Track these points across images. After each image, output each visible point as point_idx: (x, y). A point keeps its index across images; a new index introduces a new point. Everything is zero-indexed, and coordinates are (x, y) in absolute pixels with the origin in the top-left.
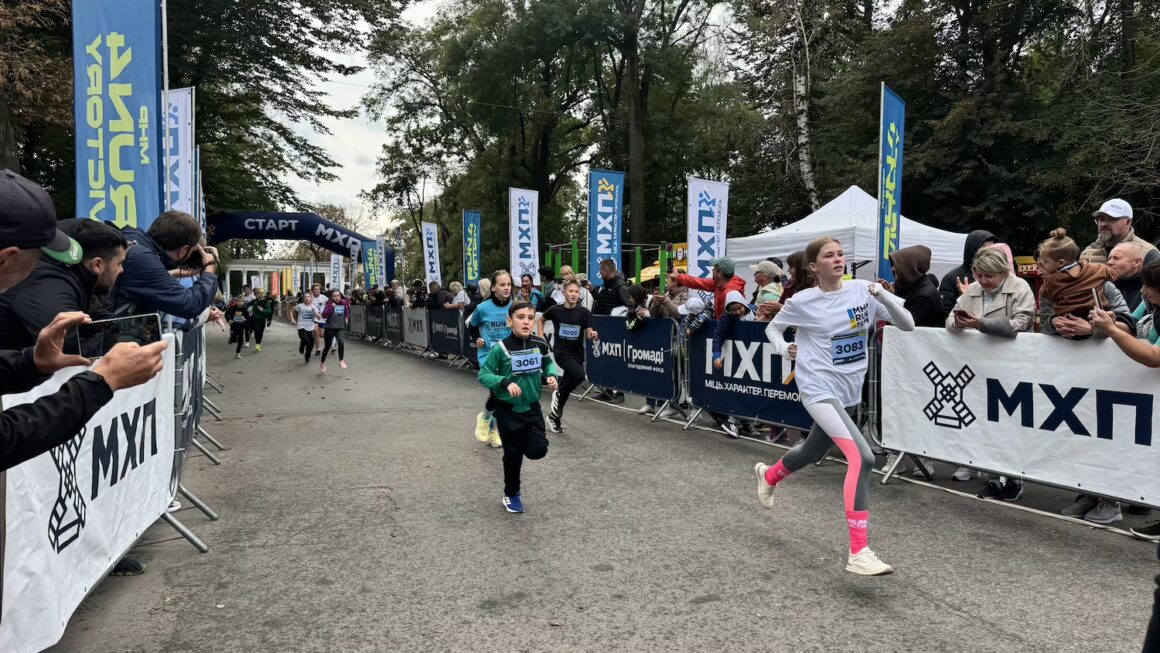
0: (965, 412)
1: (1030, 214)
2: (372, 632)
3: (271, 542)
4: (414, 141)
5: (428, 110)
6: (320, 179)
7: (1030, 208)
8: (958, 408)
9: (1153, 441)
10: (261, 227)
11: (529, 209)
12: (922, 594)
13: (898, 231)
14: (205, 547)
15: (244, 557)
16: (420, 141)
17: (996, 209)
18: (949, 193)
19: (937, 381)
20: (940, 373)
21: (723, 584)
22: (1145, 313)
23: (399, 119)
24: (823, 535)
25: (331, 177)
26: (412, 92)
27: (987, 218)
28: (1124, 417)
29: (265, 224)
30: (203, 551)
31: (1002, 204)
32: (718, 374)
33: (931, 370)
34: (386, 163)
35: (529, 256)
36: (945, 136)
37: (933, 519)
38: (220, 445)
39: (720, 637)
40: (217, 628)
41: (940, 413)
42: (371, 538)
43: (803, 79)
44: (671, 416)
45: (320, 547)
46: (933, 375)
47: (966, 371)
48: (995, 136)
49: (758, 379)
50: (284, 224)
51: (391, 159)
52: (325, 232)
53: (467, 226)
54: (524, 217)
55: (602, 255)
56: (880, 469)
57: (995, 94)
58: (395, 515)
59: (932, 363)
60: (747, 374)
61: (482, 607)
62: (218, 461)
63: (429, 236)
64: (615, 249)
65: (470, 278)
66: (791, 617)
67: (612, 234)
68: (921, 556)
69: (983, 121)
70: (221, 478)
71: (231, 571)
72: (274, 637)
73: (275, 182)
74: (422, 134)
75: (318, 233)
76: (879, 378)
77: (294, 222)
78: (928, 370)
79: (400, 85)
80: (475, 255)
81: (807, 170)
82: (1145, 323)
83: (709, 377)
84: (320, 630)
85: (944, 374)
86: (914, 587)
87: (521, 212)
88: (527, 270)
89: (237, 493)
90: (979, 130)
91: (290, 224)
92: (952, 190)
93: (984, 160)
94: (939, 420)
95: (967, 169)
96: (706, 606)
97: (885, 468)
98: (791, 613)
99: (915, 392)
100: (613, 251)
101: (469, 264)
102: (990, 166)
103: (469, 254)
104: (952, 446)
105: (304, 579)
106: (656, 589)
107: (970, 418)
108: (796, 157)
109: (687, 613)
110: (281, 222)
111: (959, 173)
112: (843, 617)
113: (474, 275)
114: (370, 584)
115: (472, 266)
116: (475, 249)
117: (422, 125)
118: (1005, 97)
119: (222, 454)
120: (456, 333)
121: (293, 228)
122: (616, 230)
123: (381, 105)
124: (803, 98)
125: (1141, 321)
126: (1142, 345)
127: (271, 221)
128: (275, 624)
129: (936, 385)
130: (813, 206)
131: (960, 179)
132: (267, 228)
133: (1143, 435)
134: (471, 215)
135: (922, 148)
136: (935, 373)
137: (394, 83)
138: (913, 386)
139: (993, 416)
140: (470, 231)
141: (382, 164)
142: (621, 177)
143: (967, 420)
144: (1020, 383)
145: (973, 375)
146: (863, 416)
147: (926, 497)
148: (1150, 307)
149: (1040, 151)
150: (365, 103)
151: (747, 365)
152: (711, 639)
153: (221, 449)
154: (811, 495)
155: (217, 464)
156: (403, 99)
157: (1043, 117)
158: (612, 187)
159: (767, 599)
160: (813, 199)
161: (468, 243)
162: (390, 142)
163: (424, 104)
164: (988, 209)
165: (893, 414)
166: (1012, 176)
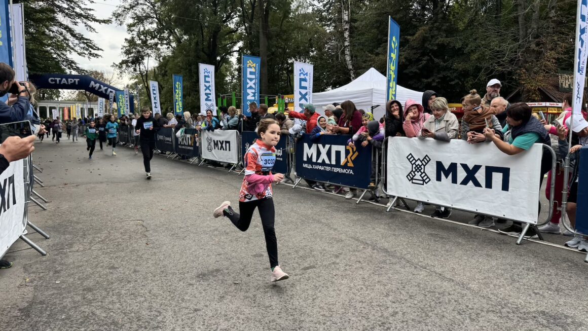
0: (426, 177)
1: (453, 83)
2: (142, 292)
3: (81, 249)
4: (142, 37)
5: (150, 20)
6: (91, 57)
7: (453, 80)
8: (423, 176)
9: (510, 189)
10: (58, 82)
11: (210, 75)
12: (408, 262)
13: (395, 91)
14: (45, 253)
15: (67, 257)
16: (146, 37)
17: (437, 81)
18: (416, 72)
19: (413, 162)
20: (414, 159)
21: (316, 261)
22: (508, 130)
23: (134, 25)
24: (361, 236)
25: (97, 56)
26: (141, 10)
27: (433, 85)
28: (497, 178)
29: (60, 81)
30: (43, 255)
31: (440, 78)
32: (309, 160)
33: (410, 158)
34: (127, 48)
35: (211, 100)
36: (415, 44)
37: (411, 227)
38: (46, 200)
39: (317, 285)
40: (57, 293)
41: (414, 178)
42: (135, 245)
43: (347, 12)
44: (286, 182)
45: (108, 251)
46: (411, 160)
47: (427, 158)
48: (438, 45)
49: (329, 163)
50: (71, 81)
51: (129, 46)
52: (94, 85)
53: (175, 83)
54: (207, 79)
55: (250, 100)
56: (386, 205)
57: (438, 24)
58: (147, 233)
59: (411, 154)
60: (324, 160)
61: (198, 277)
62: (46, 208)
63: (154, 88)
64: (256, 97)
65: (178, 111)
66: (349, 275)
67: (255, 89)
68: (407, 244)
69: (432, 37)
70: (47, 217)
71: (61, 264)
72: (89, 296)
73: (65, 57)
74: (147, 33)
75: (90, 86)
76: (386, 162)
77: (77, 80)
78: (409, 157)
79: (134, 6)
80: (180, 99)
81: (349, 59)
82: (507, 134)
83: (305, 162)
84: (114, 292)
85: (416, 159)
86: (404, 259)
87: (205, 76)
88: (209, 107)
89: (58, 225)
90: (430, 41)
91: (75, 81)
92: (417, 71)
93: (432, 56)
94: (414, 181)
95: (425, 61)
96: (309, 271)
97: (388, 204)
98: (349, 272)
99: (402, 168)
100: (255, 98)
101: (177, 104)
102: (435, 59)
103: (177, 98)
104: (419, 193)
105: (102, 267)
106: (285, 264)
107: (428, 180)
108: (343, 53)
109: (301, 275)
110: (69, 80)
111: (421, 62)
112: (373, 273)
113: (180, 110)
114: (138, 268)
115: (179, 105)
116: (180, 96)
117: (147, 29)
118: (442, 26)
119: (47, 205)
120: (170, 140)
121: (77, 83)
122: (257, 87)
123: (124, 17)
124: (347, 22)
125: (505, 134)
126: (506, 145)
127: (64, 79)
128: (89, 290)
129: (412, 165)
130: (352, 78)
131: (421, 65)
132: (62, 83)
133: (505, 187)
134: (177, 77)
135: (404, 49)
136: (412, 159)
137: (130, 5)
138: (402, 165)
139: (439, 178)
140: (177, 86)
141: (125, 49)
142: (259, 60)
143: (426, 181)
144: (452, 163)
145: (430, 160)
146: (378, 179)
147: (407, 217)
148: (510, 127)
149: (458, 53)
150: (114, 16)
151: (324, 156)
152: (312, 286)
153: (46, 202)
154: (355, 218)
155: (44, 209)
156: (136, 14)
157: (459, 36)
158: (254, 65)
159: (338, 266)
160: (352, 74)
161: (176, 92)
162: (129, 37)
163: (148, 17)
164: (434, 80)
165: (393, 179)
166: (445, 64)
